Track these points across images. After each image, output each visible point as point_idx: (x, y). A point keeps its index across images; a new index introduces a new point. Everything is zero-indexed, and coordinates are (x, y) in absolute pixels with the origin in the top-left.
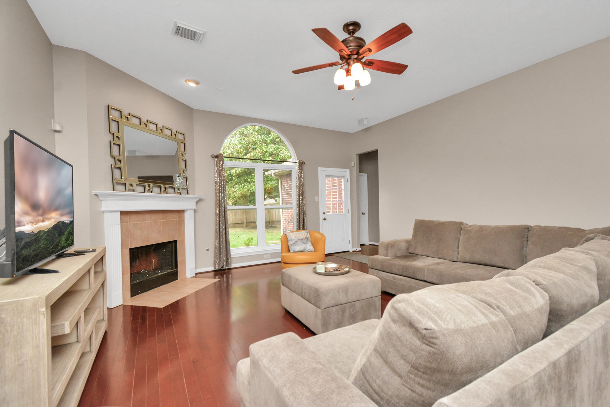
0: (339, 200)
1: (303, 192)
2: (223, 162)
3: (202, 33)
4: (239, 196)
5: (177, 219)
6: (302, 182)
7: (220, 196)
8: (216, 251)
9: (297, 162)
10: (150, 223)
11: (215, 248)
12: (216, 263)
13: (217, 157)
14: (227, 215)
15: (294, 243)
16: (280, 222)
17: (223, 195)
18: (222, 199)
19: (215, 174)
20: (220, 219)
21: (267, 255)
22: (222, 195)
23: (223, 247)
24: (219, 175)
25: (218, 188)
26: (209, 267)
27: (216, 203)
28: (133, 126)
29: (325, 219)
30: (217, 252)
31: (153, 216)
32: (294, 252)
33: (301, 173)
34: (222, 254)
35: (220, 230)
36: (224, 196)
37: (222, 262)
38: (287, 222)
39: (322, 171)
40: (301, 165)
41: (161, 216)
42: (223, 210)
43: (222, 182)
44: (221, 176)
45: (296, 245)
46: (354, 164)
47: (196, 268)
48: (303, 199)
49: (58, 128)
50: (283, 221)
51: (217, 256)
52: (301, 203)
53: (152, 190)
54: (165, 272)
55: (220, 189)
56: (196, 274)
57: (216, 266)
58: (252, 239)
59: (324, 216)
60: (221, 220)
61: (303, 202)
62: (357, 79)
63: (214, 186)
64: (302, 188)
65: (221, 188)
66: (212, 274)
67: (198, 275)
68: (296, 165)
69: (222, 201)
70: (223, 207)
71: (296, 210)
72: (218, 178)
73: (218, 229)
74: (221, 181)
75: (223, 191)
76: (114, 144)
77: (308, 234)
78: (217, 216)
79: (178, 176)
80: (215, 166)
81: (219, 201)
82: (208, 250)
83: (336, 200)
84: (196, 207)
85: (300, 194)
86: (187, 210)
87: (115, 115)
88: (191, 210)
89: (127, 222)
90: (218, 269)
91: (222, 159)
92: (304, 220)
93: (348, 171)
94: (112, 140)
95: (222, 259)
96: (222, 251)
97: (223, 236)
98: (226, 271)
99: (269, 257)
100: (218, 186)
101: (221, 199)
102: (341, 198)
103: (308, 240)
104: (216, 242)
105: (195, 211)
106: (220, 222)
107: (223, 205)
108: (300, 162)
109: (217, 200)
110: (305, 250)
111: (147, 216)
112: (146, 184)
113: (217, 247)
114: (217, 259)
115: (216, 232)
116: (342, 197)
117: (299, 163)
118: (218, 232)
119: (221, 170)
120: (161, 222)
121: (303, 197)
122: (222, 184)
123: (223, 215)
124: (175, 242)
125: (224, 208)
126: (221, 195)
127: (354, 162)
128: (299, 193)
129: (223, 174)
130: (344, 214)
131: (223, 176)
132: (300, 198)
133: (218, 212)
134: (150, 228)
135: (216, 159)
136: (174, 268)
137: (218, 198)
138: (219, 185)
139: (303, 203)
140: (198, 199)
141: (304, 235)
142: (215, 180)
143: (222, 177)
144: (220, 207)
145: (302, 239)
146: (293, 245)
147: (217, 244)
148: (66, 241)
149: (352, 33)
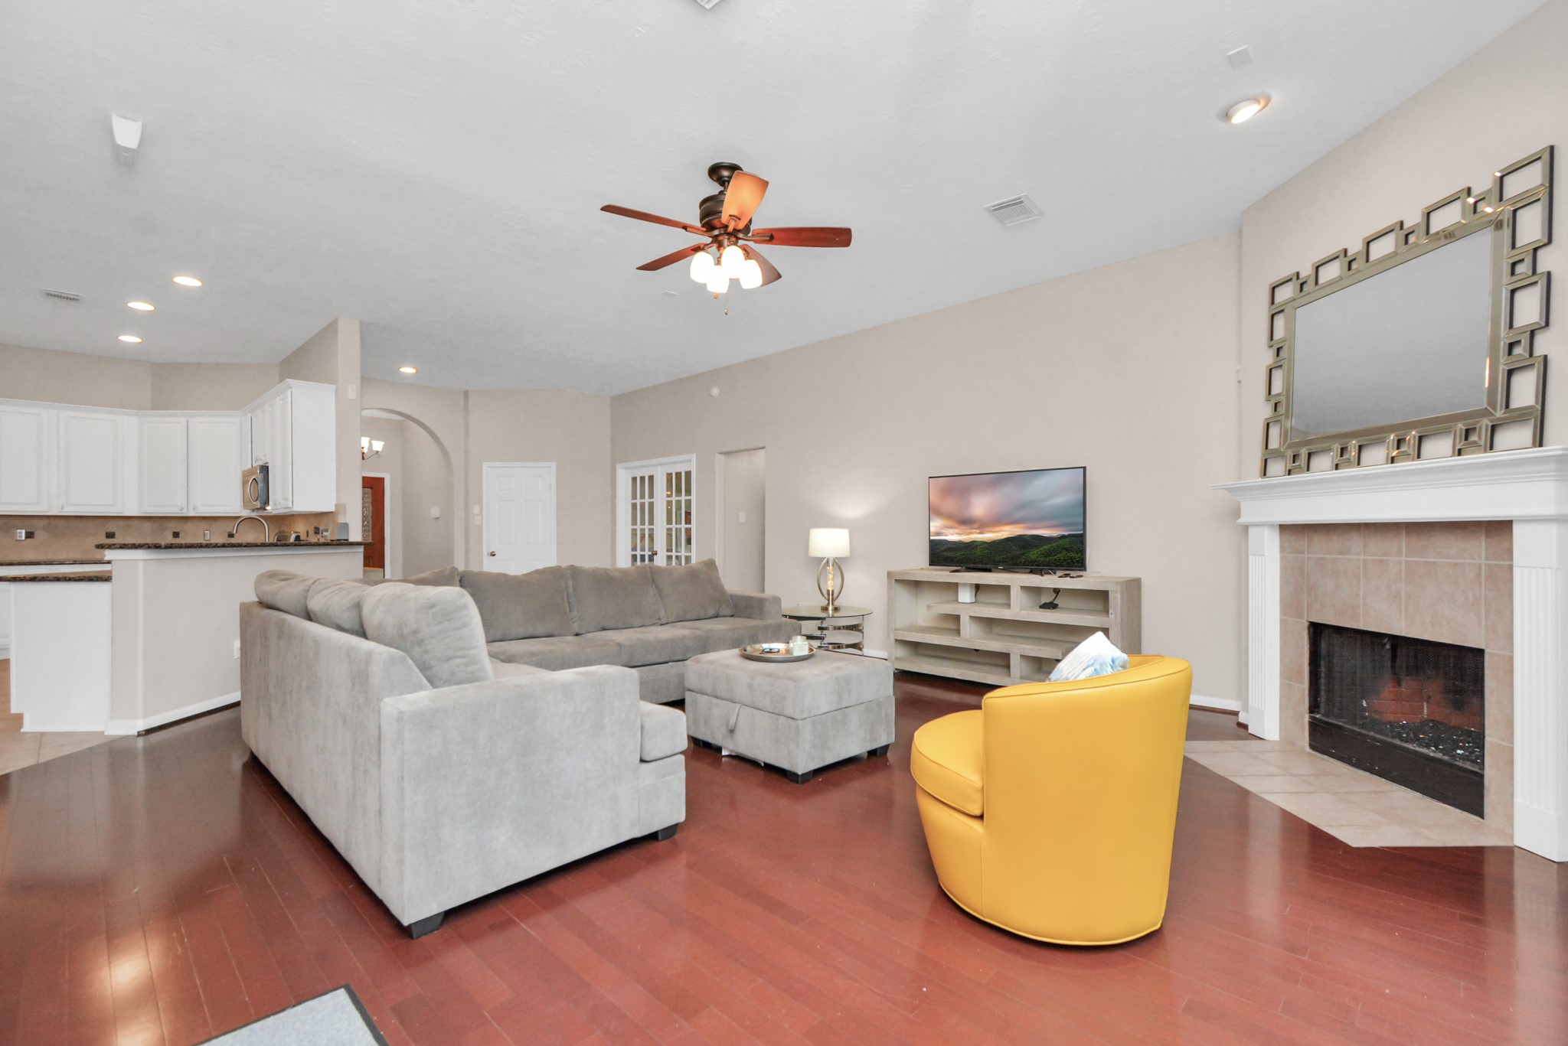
5: (1483, 561)
10: (1362, 564)
28: (1317, 294)
31: (1377, 545)
41: (1403, 541)
62: (718, 267)
76: (1274, 368)
86: (1523, 520)
87: (1282, 296)
89: (1303, 553)
94: (1271, 362)
111: (1355, 542)
120: (1401, 563)
124: (1480, 656)
134: (1362, 575)
148: (1046, 557)
149: (726, 184)
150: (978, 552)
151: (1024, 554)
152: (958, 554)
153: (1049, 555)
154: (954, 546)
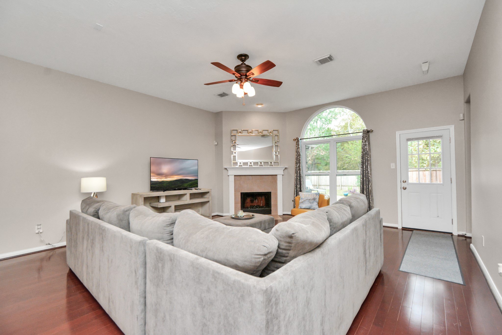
2: (299, 143)
10: (252, 181)
13: (296, 140)
15: (302, 202)
29: (404, 188)
31: (254, 178)
32: (300, 208)
40: (367, 134)
45: (303, 204)
46: (464, 117)
47: (283, 211)
49: (216, 144)
53: (252, 165)
56: (284, 215)
59: (404, 185)
60: (297, 182)
62: (246, 92)
76: (233, 145)
77: (316, 195)
84: (283, 173)
87: (234, 132)
88: (280, 175)
93: (451, 127)
103: (314, 201)
106: (297, 184)
110: (311, 208)
111: (251, 178)
117: (364, 132)
124: (270, 193)
127: (464, 114)
134: (252, 184)
135: (296, 142)
140: (284, 168)
141: (312, 197)
145: (309, 200)
146: (302, 203)
148: (190, 186)
149: (243, 61)
150: (165, 185)
151: (182, 185)
152: (157, 186)
153: (191, 185)
154: (155, 183)
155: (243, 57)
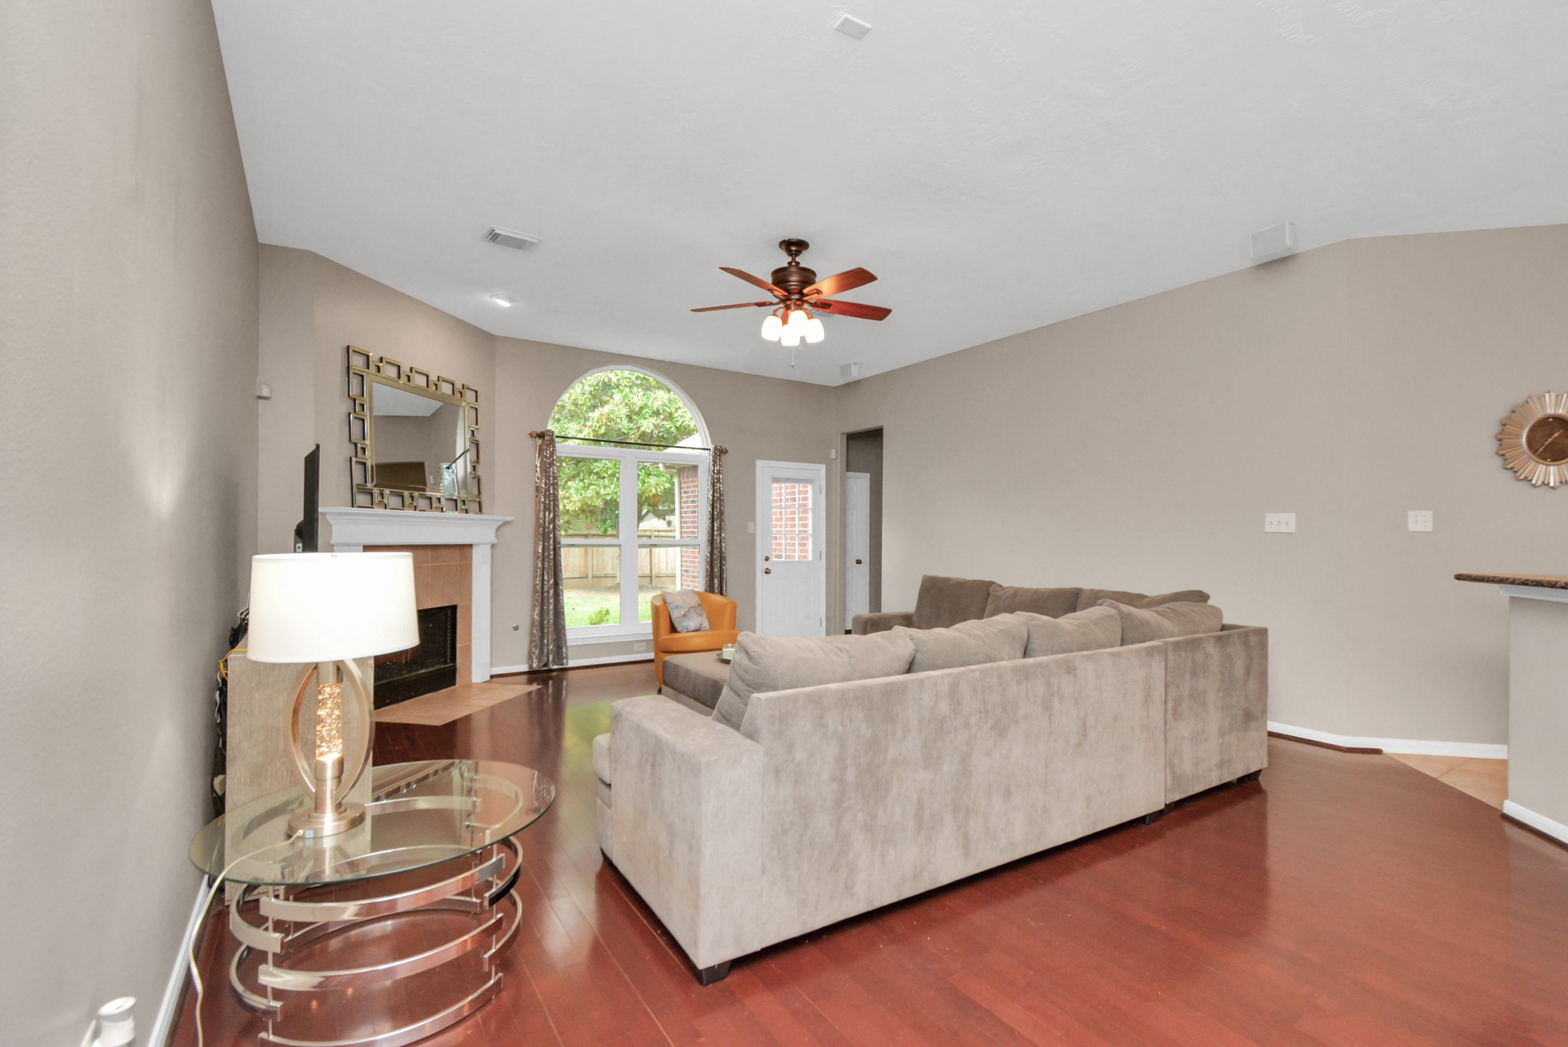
0: (800, 531)
1: (721, 513)
2: (554, 446)
3: (536, 241)
4: (577, 509)
6: (720, 491)
7: (545, 517)
8: (535, 631)
9: (710, 450)
11: (533, 624)
12: (533, 656)
13: (541, 436)
14: (560, 556)
16: (674, 576)
17: (552, 516)
18: (549, 524)
19: (537, 471)
20: (543, 564)
21: (641, 644)
22: (549, 515)
23: (548, 622)
24: (546, 473)
25: (543, 500)
26: (521, 664)
27: (536, 531)
28: (388, 382)
29: (767, 572)
30: (536, 633)
33: (719, 472)
34: (546, 638)
35: (543, 588)
36: (554, 518)
37: (545, 654)
38: (689, 576)
39: (764, 468)
40: (720, 456)
42: (552, 547)
43: (551, 488)
44: (550, 476)
46: (837, 456)
47: (491, 666)
48: (720, 529)
49: (265, 393)
50: (682, 575)
51: (535, 641)
52: (717, 535)
53: (415, 504)
54: (431, 669)
55: (547, 502)
56: (492, 677)
57: (532, 662)
58: (607, 612)
59: (767, 565)
60: (546, 566)
61: (721, 533)
63: (534, 496)
64: (720, 505)
65: (549, 501)
66: (525, 678)
67: (495, 680)
68: (708, 456)
69: (549, 527)
70: (552, 540)
71: (705, 550)
72: (544, 481)
73: (540, 585)
74: (549, 487)
75: (552, 508)
76: (355, 418)
78: (538, 557)
79: (448, 468)
80: (537, 455)
81: (544, 528)
82: (516, 628)
83: (795, 531)
84: (496, 537)
85: (716, 517)
86: (478, 545)
87: (357, 362)
88: (485, 544)
90: (537, 669)
91: (552, 442)
92: (721, 571)
93: (823, 468)
94: (352, 411)
95: (546, 647)
96: (546, 631)
97: (549, 600)
98: (555, 674)
99: (644, 649)
100: (542, 497)
101: (547, 525)
102: (806, 526)
104: (534, 610)
105: (493, 546)
106: (545, 572)
107: (552, 535)
108: (716, 449)
109: (538, 525)
112: (406, 493)
113: (536, 623)
114: (535, 647)
115: (535, 591)
116: (807, 524)
117: (714, 452)
118: (540, 591)
119: (549, 464)
121: (720, 524)
122: (552, 492)
123: (552, 557)
124: (454, 608)
125: (554, 541)
126: (547, 515)
127: (836, 451)
128: (713, 514)
129: (553, 473)
130: (810, 562)
131: (554, 476)
132: (716, 525)
133: (540, 550)
135: (539, 441)
136: (449, 661)
137: (541, 521)
138: (545, 496)
139: (721, 536)
140: (501, 523)
142: (537, 483)
143: (551, 478)
144: (546, 539)
147: (536, 617)
149: (794, 254)
155: (794, 247)
